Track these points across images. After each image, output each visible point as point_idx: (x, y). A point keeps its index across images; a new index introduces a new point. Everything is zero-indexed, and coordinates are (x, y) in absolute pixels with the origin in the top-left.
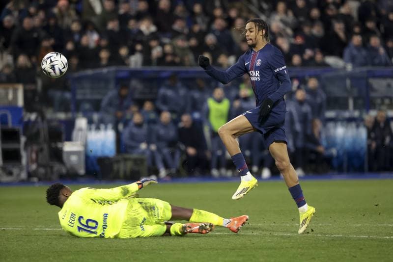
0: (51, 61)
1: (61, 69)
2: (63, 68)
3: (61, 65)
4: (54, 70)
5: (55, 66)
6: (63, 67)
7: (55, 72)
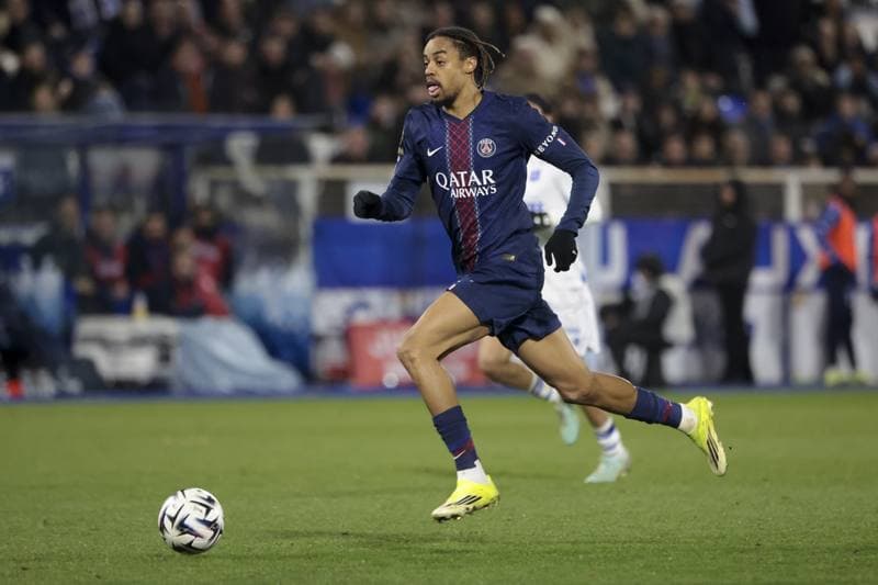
0: (173, 519)
1: (202, 517)
2: (207, 512)
3: (195, 508)
4: (191, 531)
5: (186, 522)
6: (204, 509)
7: (197, 535)
